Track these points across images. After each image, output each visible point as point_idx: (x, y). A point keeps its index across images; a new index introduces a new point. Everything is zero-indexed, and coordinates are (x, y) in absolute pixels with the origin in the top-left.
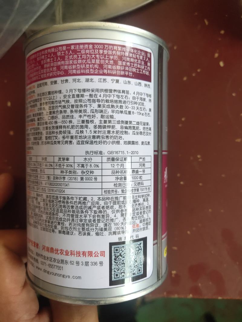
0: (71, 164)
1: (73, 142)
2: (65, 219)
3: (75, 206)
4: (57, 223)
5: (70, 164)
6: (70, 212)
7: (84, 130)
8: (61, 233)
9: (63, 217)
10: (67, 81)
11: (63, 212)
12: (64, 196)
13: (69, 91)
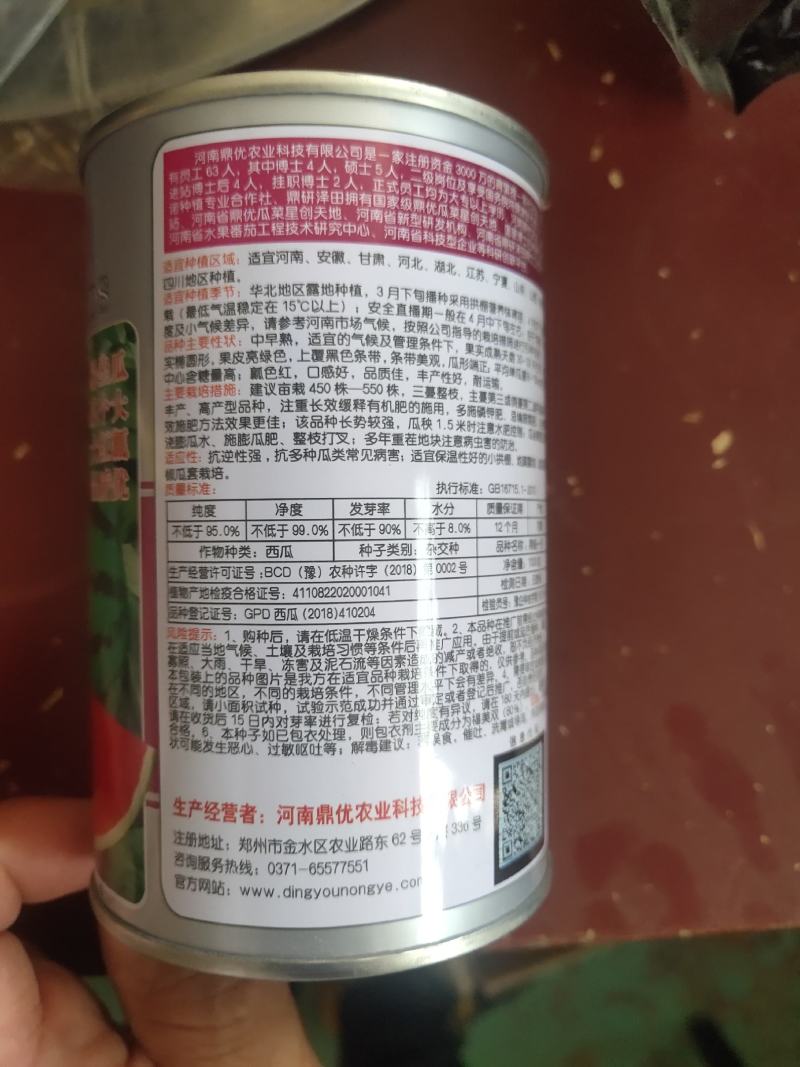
0: (396, 522)
1: (400, 455)
2: (376, 701)
3: (407, 657)
4: (347, 721)
5: (392, 522)
6: (393, 678)
7: (434, 417)
8: (362, 751)
9: (371, 696)
10: (379, 258)
11: (369, 680)
12: (372, 626)
13: (386, 292)
